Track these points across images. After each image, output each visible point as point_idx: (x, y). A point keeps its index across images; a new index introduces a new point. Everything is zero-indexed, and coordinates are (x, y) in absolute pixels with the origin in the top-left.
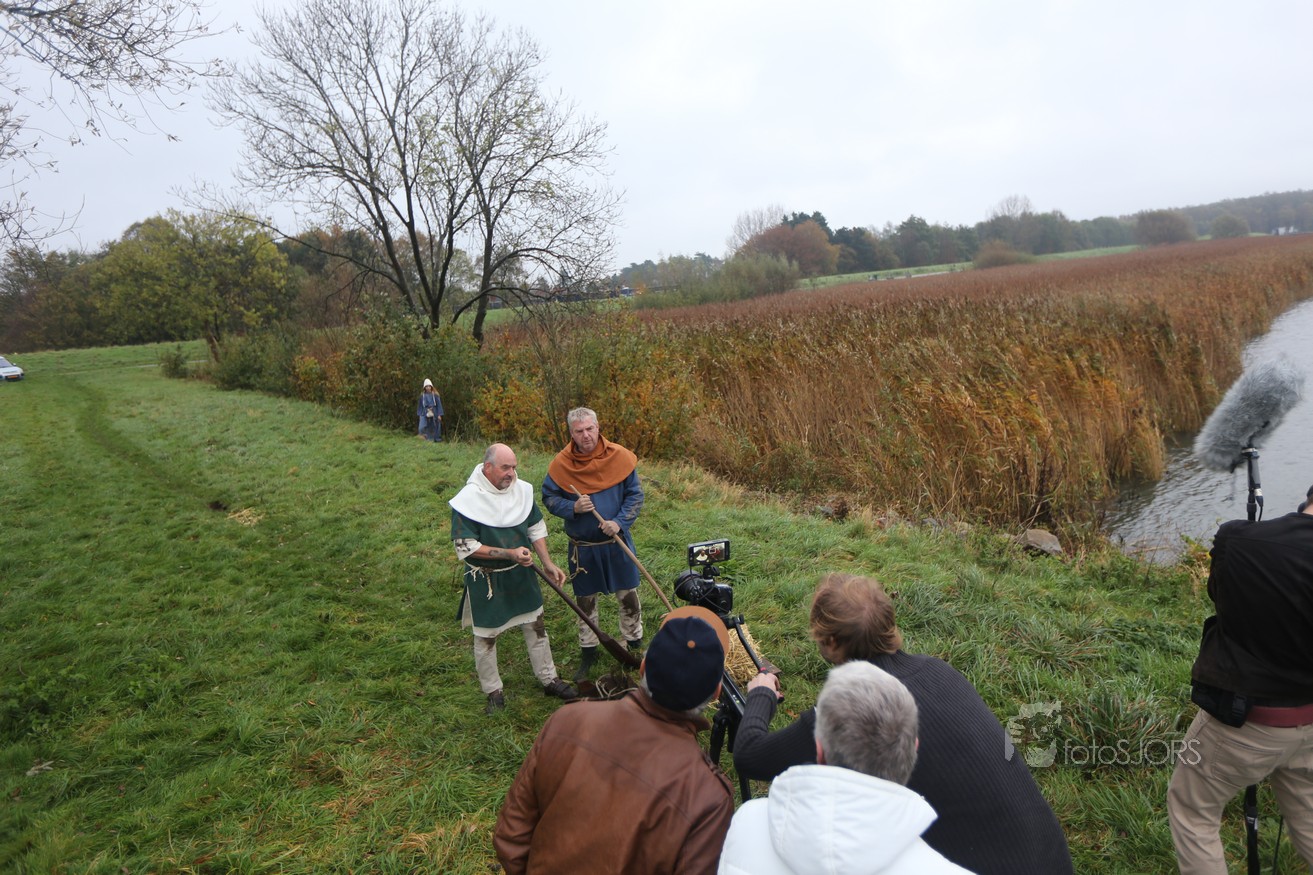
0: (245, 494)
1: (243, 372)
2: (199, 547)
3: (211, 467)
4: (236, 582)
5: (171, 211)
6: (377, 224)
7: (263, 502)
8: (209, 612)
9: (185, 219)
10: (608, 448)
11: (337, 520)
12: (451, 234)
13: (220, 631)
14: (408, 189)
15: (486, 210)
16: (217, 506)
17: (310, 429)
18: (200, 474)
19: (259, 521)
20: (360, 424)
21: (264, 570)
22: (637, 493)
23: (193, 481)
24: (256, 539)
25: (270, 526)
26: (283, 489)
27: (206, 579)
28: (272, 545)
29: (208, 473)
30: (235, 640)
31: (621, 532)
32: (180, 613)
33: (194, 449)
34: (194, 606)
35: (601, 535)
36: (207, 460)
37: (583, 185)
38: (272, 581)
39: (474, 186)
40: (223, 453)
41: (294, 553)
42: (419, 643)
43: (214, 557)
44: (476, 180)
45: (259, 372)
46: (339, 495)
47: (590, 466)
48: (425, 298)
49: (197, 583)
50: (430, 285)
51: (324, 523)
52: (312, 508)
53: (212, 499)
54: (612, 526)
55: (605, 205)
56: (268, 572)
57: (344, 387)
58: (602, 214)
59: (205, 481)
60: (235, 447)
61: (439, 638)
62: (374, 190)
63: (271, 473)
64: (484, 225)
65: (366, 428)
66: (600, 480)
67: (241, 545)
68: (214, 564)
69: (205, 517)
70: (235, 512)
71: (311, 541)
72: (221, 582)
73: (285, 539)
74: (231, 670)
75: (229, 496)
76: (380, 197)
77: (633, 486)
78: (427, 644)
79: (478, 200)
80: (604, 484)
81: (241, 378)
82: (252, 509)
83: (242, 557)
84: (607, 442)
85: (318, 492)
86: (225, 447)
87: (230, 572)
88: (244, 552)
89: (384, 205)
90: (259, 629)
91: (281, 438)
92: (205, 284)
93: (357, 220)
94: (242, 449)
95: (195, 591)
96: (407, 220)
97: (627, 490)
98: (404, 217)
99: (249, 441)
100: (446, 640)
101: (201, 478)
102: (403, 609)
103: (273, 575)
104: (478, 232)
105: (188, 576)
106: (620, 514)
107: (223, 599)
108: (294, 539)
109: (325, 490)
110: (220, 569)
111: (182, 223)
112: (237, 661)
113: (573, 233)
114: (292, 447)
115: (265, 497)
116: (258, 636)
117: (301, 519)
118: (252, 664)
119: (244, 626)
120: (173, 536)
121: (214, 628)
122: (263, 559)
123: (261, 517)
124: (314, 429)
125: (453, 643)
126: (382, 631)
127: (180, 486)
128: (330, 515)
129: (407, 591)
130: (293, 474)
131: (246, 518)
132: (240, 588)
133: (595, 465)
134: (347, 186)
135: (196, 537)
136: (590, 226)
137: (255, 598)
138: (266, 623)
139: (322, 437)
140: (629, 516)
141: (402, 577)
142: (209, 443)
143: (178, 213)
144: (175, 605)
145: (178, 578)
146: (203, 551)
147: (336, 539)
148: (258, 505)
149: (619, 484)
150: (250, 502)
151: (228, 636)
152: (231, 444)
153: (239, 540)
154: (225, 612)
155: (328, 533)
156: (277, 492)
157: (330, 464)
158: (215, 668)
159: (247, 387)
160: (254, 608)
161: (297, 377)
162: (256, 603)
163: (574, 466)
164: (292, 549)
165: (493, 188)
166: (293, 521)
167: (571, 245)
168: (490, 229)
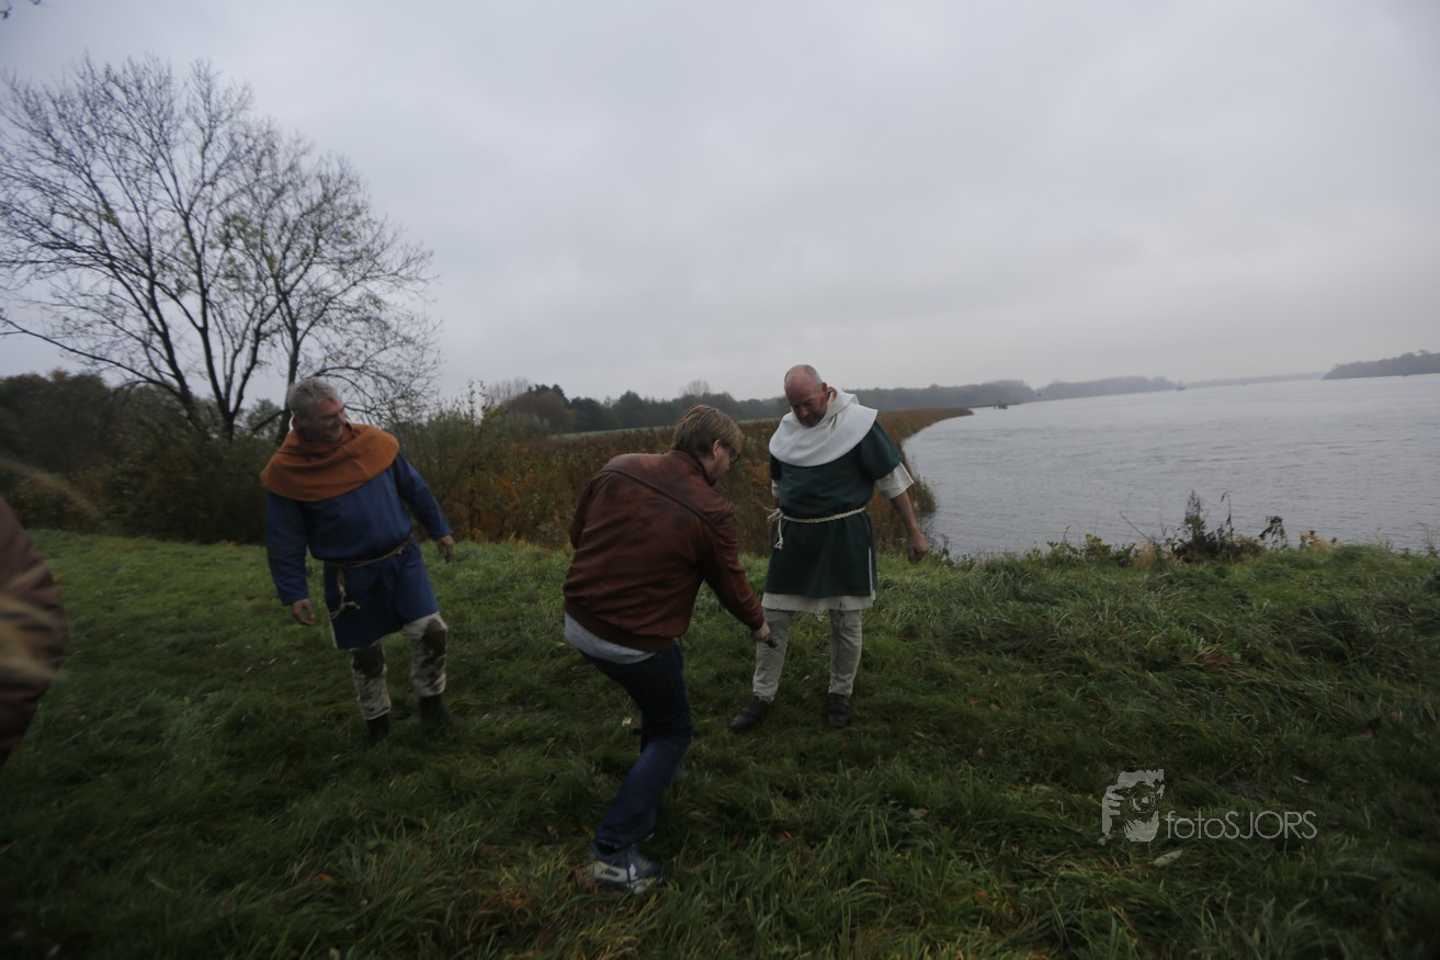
12: (257, 341)
55: (423, 330)
96: (200, 324)
98: (194, 318)
168: (297, 345)
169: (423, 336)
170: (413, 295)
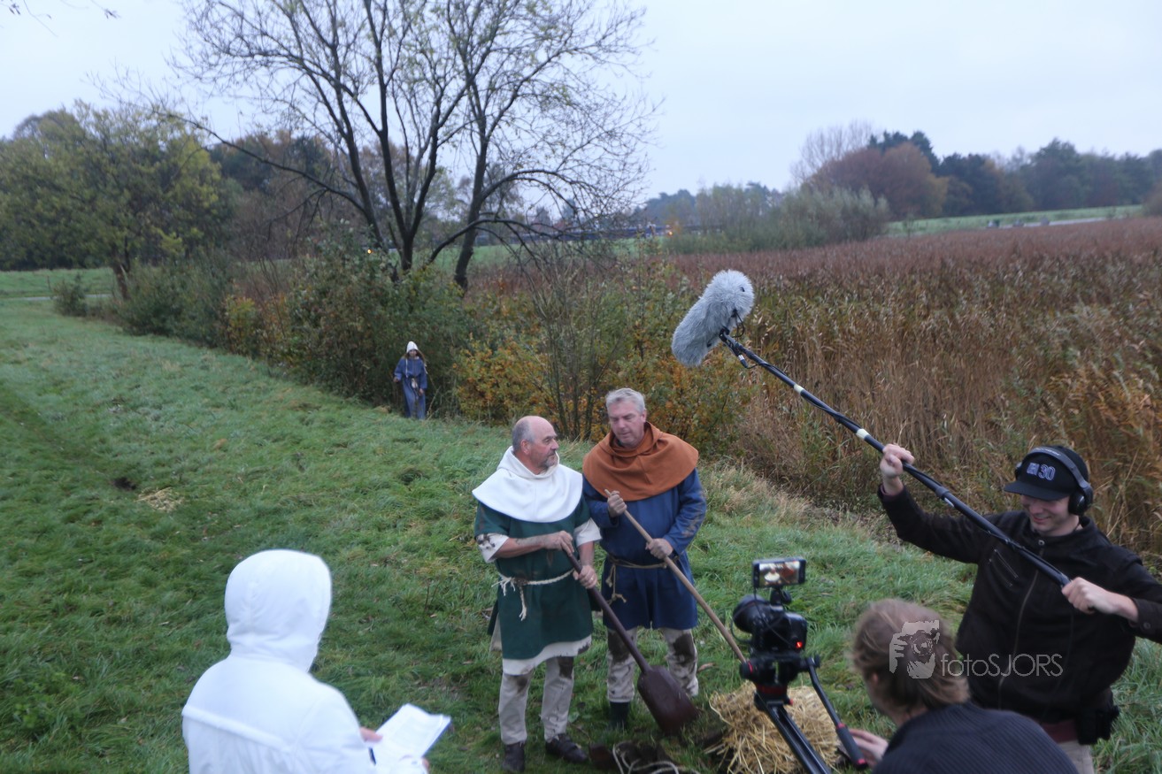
0: (160, 470)
1: (157, 313)
2: (103, 535)
3: (117, 433)
4: (148, 583)
5: (79, 103)
6: (340, 130)
7: (182, 482)
8: (115, 621)
9: (97, 115)
10: (659, 441)
11: (276, 511)
12: (435, 147)
13: (130, 646)
14: (383, 88)
15: (481, 119)
16: (124, 484)
17: (241, 392)
18: (103, 441)
19: (177, 506)
20: (306, 388)
21: (184, 571)
22: (697, 501)
23: (94, 450)
24: (174, 529)
25: (191, 513)
26: (207, 467)
27: (112, 577)
28: (194, 539)
29: (113, 440)
30: (147, 659)
31: (675, 553)
32: (78, 619)
33: (96, 407)
34: (96, 612)
35: (648, 557)
36: (113, 424)
37: (610, 90)
38: (194, 585)
39: (467, 87)
40: (132, 415)
41: (223, 551)
42: (382, 679)
43: (121, 549)
44: (470, 80)
45: (177, 313)
46: (278, 479)
47: (634, 466)
48: (396, 227)
49: (101, 583)
50: (404, 211)
51: (261, 514)
52: (244, 494)
53: (118, 475)
54: (664, 546)
55: (636, 116)
56: (190, 573)
57: (285, 339)
58: (631, 128)
59: (109, 450)
60: (147, 409)
61: (407, 674)
62: (339, 88)
63: (192, 445)
64: (477, 138)
65: (313, 393)
66: (647, 482)
67: (155, 537)
68: (122, 559)
69: (109, 498)
70: (147, 493)
71: (243, 536)
72: (132, 582)
73: (210, 532)
74: (142, 698)
75: (140, 472)
76: (346, 96)
77: (693, 491)
78: (393, 681)
79: (472, 103)
80: (653, 489)
81: (154, 321)
82: (169, 491)
83: (157, 551)
84: (657, 432)
85: (253, 473)
86: (134, 408)
87: (143, 570)
88: (159, 545)
89: (349, 106)
90: (178, 647)
91: (206, 400)
92: (115, 198)
93: (314, 125)
94: (156, 412)
95: (98, 591)
96: (380, 127)
97: (683, 498)
98: (375, 123)
99: (165, 402)
100: (416, 678)
101: (104, 446)
102: (360, 633)
103: (196, 577)
104: (467, 146)
105: (87, 573)
106: (674, 530)
107: (134, 605)
108: (222, 532)
109: (262, 472)
110: (128, 566)
111: (92, 118)
112: (150, 687)
113: (593, 153)
114: (220, 413)
115: (185, 476)
116: (178, 655)
117: (231, 507)
118: (167, 692)
119: (160, 642)
120: (71, 520)
121: (121, 641)
122: (183, 555)
123: (179, 502)
124: (247, 391)
125: (425, 682)
126: (334, 660)
127: (77, 456)
128: (269, 505)
129: (365, 610)
130: (220, 448)
131: (161, 502)
132: (152, 592)
133: (640, 464)
134: (306, 82)
135: (99, 522)
136: (615, 143)
137: (174, 607)
138: (186, 640)
139: (256, 402)
140: (686, 533)
141: (359, 590)
142: (115, 402)
143: (87, 107)
144: (72, 608)
145: (74, 574)
146: (107, 542)
147: (275, 536)
148: (175, 486)
149: (672, 490)
150: (167, 481)
151: (138, 652)
152: (142, 405)
153: (153, 530)
154: (135, 622)
155: (264, 527)
156: (201, 470)
157: (267, 438)
158: (123, 693)
159: (162, 332)
160: (172, 619)
161: (226, 323)
162: (174, 613)
163: (614, 464)
164: (219, 546)
165: (492, 88)
166: (222, 509)
167: (587, 167)
168: (485, 143)
169: (637, 122)
170: (620, 70)
